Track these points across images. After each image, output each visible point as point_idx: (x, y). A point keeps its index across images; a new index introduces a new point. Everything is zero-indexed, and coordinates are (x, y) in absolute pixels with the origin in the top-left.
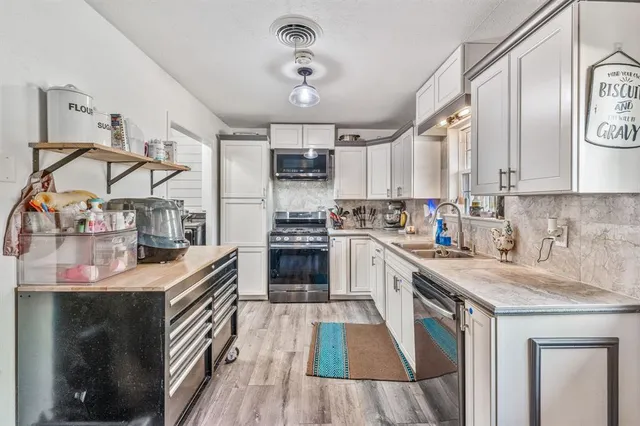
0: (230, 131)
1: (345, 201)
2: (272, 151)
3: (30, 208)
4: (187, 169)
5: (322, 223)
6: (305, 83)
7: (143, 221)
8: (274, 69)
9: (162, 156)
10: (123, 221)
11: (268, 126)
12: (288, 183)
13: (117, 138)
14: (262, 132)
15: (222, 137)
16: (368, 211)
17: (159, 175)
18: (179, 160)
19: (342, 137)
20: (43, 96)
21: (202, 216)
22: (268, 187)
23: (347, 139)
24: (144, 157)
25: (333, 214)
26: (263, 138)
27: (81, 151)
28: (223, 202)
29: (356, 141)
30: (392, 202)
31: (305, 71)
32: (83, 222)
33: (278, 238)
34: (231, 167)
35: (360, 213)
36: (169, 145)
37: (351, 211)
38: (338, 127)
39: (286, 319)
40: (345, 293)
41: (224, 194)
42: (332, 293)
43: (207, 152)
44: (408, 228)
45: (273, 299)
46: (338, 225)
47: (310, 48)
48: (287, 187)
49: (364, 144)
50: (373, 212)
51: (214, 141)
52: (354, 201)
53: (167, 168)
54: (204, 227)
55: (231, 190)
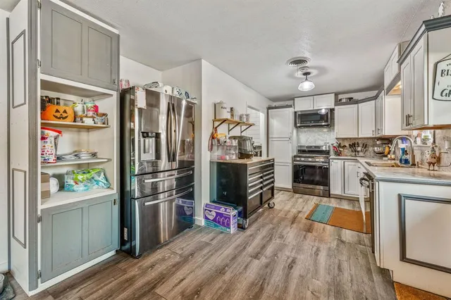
0: (274, 104)
1: (344, 139)
2: (296, 112)
3: (213, 138)
4: (254, 125)
5: (327, 153)
6: (306, 79)
7: (240, 144)
8: (291, 76)
9: (245, 120)
10: (235, 143)
11: (293, 99)
12: (306, 129)
13: (232, 115)
14: (290, 103)
15: (269, 108)
16: (361, 145)
17: (244, 128)
18: (251, 121)
19: (340, 100)
20: (215, 105)
21: (260, 147)
22: (293, 132)
23: (344, 101)
24: (239, 121)
25: (334, 147)
26: (290, 106)
27: (224, 121)
28: (270, 140)
29: (351, 101)
30: (379, 139)
31: (306, 74)
32: (225, 142)
33: (298, 159)
34: (274, 123)
35: (354, 146)
36: (247, 115)
37: (347, 145)
38: (336, 94)
39: (301, 200)
40: (340, 194)
41: (270, 136)
42: (331, 193)
43: (262, 116)
44: (389, 156)
45: (295, 191)
46: (338, 154)
47: (306, 65)
48: (305, 132)
49: (357, 102)
50: (365, 146)
51: (266, 111)
52: (350, 138)
53: (247, 125)
54: (261, 152)
55: (274, 134)
